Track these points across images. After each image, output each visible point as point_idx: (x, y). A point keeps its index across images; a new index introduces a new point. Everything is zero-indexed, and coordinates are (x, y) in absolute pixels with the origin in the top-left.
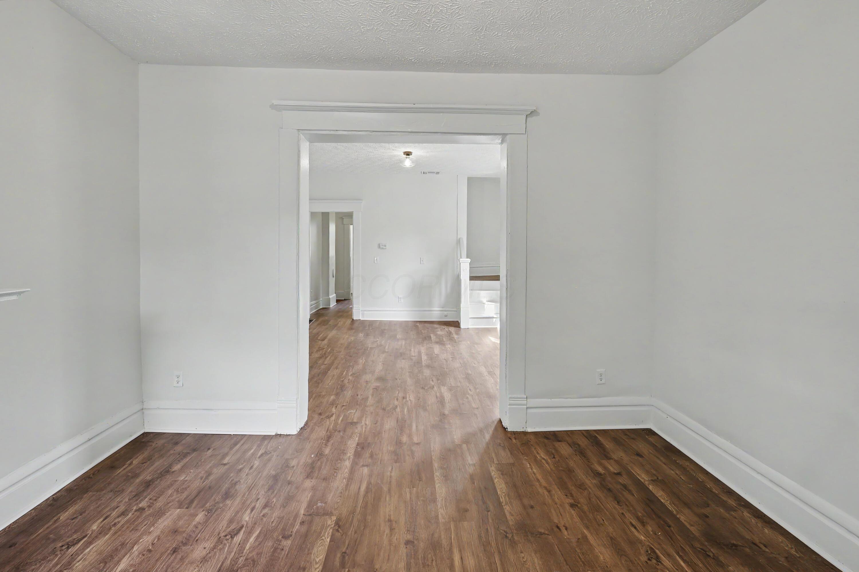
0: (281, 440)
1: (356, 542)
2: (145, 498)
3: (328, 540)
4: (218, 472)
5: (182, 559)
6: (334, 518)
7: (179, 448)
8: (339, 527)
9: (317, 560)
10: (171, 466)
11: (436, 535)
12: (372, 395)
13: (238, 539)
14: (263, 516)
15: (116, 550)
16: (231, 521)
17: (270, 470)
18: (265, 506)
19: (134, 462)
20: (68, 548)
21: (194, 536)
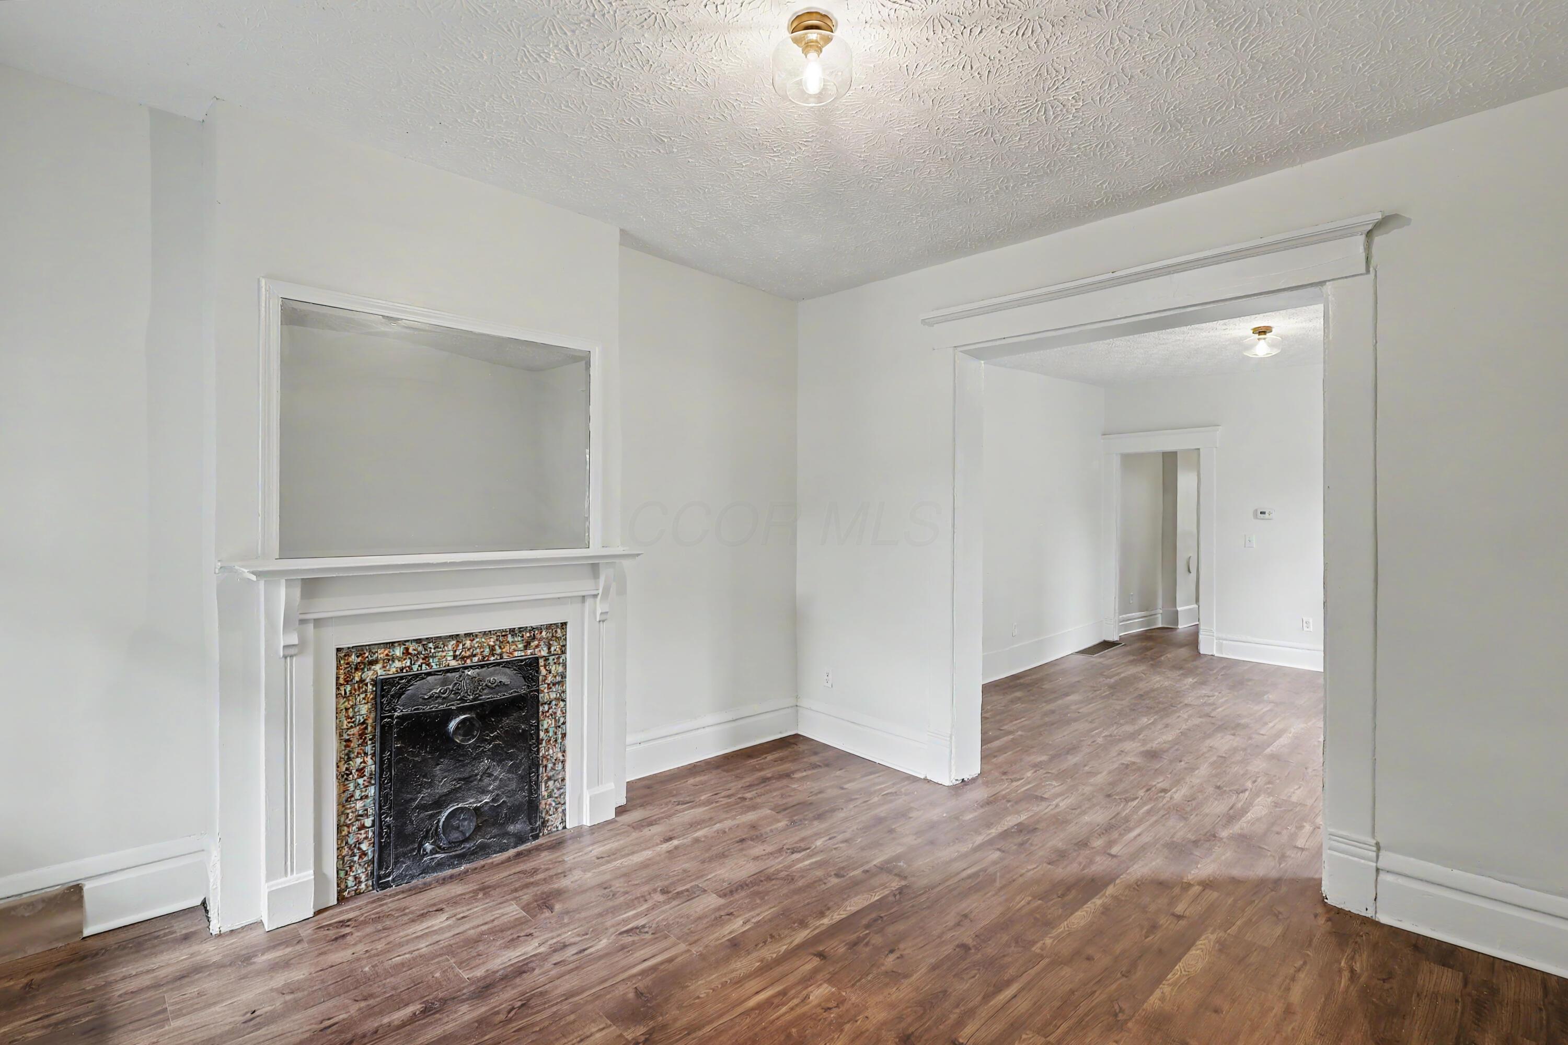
0: (927, 786)
1: (903, 915)
2: (753, 791)
3: (876, 898)
4: (831, 793)
5: (742, 850)
6: (903, 883)
7: (815, 759)
8: (900, 893)
9: (848, 908)
10: (793, 772)
11: (1008, 959)
12: (1110, 773)
13: (796, 856)
14: (835, 849)
15: (704, 821)
16: (803, 840)
17: (882, 811)
18: (846, 841)
19: (768, 758)
20: (678, 805)
21: (764, 836)
